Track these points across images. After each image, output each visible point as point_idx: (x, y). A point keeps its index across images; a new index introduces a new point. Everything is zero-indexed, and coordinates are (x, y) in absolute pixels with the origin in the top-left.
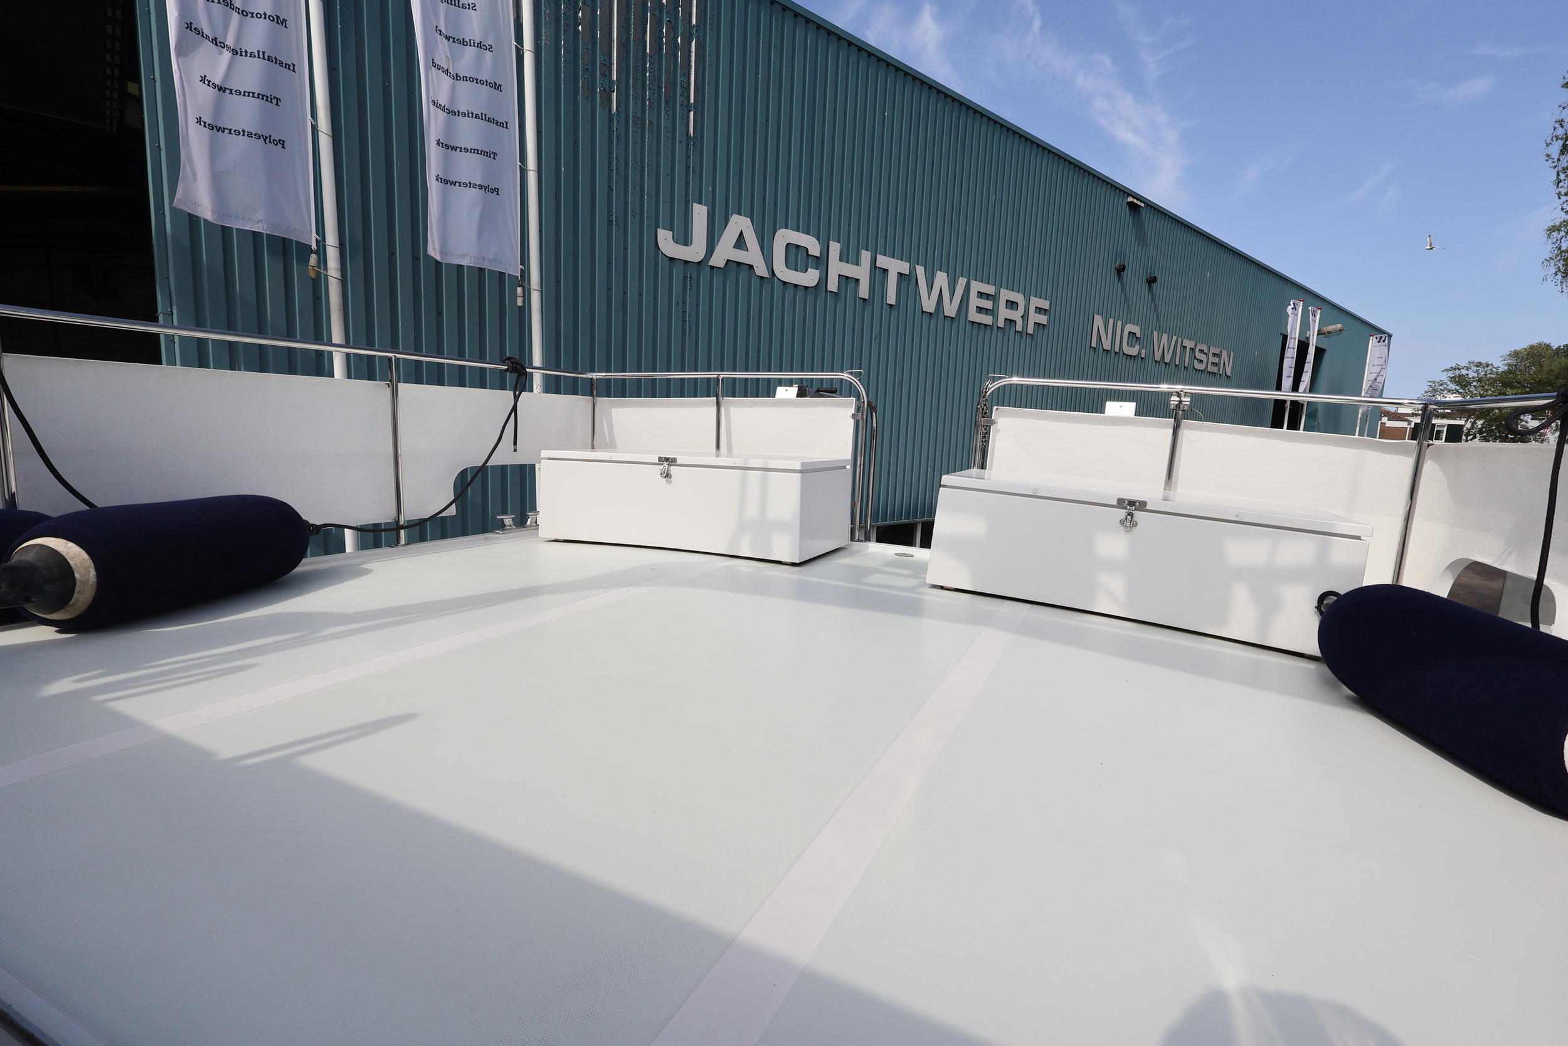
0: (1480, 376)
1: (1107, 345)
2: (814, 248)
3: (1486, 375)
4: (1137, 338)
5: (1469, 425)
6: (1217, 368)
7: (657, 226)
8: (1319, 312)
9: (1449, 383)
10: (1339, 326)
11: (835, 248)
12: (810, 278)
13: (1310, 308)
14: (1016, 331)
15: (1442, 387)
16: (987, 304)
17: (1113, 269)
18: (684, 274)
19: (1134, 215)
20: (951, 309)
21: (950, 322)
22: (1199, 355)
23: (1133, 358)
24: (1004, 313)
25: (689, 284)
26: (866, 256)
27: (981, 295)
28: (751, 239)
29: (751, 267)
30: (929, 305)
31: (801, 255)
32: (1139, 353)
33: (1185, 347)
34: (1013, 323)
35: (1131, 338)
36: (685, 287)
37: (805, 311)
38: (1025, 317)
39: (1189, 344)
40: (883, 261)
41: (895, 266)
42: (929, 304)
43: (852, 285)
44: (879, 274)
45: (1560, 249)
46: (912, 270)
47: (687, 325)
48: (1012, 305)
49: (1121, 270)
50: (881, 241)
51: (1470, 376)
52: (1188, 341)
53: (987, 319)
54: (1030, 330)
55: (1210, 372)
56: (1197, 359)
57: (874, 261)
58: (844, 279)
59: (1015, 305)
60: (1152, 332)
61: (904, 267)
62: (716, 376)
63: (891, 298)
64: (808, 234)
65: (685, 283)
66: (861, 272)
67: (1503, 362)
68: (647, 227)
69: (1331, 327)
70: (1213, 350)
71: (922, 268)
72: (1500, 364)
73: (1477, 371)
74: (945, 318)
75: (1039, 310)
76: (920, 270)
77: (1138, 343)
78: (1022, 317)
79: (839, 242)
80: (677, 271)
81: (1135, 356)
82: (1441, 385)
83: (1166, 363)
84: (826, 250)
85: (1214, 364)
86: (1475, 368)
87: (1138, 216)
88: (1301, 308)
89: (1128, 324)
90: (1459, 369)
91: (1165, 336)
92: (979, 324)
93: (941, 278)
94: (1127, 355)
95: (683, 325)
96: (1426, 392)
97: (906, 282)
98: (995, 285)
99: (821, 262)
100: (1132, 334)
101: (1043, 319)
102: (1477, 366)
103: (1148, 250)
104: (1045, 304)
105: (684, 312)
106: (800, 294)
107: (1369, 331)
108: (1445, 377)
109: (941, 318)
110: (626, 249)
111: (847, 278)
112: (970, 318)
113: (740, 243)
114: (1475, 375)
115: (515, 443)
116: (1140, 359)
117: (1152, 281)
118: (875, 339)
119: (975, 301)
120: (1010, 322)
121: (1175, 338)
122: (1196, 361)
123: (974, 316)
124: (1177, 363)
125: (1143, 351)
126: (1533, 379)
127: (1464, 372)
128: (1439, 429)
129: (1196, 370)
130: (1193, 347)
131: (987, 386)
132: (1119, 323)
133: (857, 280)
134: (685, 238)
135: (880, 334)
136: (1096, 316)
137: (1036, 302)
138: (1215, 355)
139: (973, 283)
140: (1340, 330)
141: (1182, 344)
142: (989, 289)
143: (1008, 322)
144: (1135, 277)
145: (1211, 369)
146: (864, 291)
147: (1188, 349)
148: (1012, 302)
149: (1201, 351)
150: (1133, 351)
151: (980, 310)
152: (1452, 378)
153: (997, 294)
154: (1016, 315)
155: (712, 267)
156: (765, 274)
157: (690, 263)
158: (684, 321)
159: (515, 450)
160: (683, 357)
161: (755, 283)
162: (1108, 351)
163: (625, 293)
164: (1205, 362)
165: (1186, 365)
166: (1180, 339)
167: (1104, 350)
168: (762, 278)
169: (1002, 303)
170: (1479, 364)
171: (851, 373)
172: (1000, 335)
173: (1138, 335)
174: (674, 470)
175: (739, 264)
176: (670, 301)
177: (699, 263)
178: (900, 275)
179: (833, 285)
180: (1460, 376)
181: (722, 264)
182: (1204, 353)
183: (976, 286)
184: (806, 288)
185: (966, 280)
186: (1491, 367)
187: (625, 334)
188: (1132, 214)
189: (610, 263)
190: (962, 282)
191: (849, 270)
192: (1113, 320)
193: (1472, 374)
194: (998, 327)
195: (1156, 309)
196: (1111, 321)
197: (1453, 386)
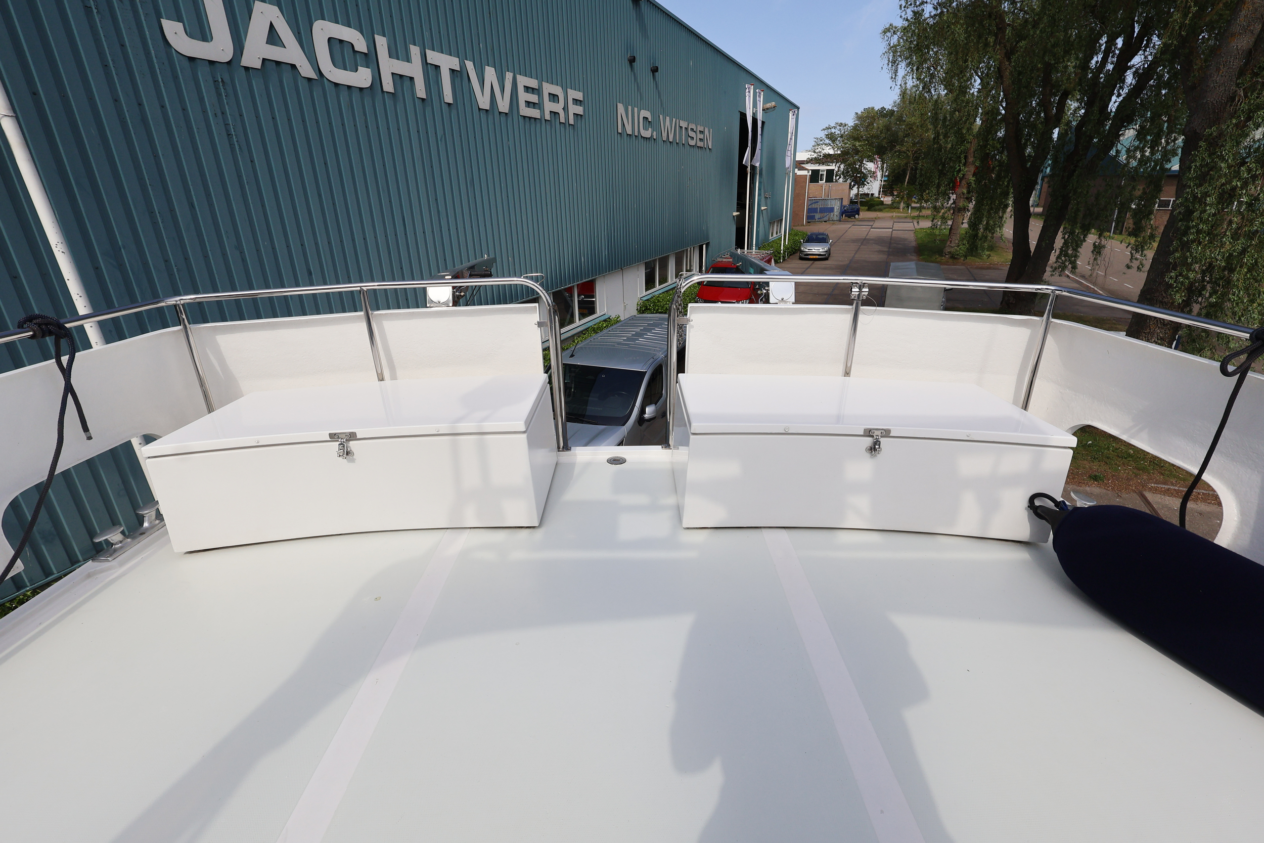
0: (842, 133)
1: (629, 132)
2: (361, 45)
3: (844, 132)
4: (649, 122)
5: (836, 169)
6: (702, 143)
7: (159, 17)
8: (762, 93)
9: (825, 139)
10: (773, 103)
11: (381, 42)
12: (362, 78)
13: (757, 91)
14: (560, 123)
15: (821, 142)
16: (534, 98)
17: (626, 61)
18: (213, 78)
19: (636, 8)
20: (503, 105)
21: (505, 118)
22: (692, 134)
23: (648, 139)
24: (549, 106)
25: (222, 90)
26: (415, 51)
27: (527, 89)
28: (284, 31)
29: (293, 66)
30: (485, 104)
31: (347, 52)
32: (652, 136)
33: (681, 127)
34: (557, 115)
35: (645, 122)
36: (219, 95)
37: (365, 115)
38: (566, 109)
39: (684, 124)
40: (434, 57)
41: (447, 62)
42: (484, 102)
43: (407, 83)
44: (432, 71)
45: (890, 45)
46: (463, 65)
47: (235, 140)
48: (554, 97)
49: (632, 60)
50: (427, 34)
51: (836, 133)
52: (683, 121)
53: (534, 113)
54: (571, 122)
55: (699, 147)
56: (690, 137)
57: (424, 57)
58: (398, 78)
59: (556, 98)
60: (659, 116)
61: (454, 63)
62: (359, 288)
63: (448, 97)
64: (350, 26)
65: (217, 89)
66: (413, 69)
67: (854, 123)
68: (145, 17)
69: (768, 104)
70: (700, 128)
71: (471, 63)
72: (851, 122)
73: (840, 129)
74: (500, 114)
75: (576, 101)
76: (469, 65)
77: (650, 126)
78: (563, 109)
79: (384, 36)
80: (203, 74)
81: (649, 138)
82: (821, 141)
83: (670, 142)
84: (372, 45)
85: (701, 140)
86: (838, 127)
87: (639, 11)
88: (752, 90)
89: (642, 110)
90: (830, 129)
91: (668, 118)
92: (530, 118)
93: (490, 73)
94: (644, 138)
95: (229, 141)
96: (813, 146)
97: (459, 79)
98: (537, 79)
99: (370, 59)
100: (645, 118)
101: (579, 110)
102: (840, 126)
103: (649, 41)
104: (579, 96)
105: (226, 125)
106: (356, 96)
107: (790, 107)
108: (822, 135)
109: (497, 114)
110: (123, 46)
111: (401, 76)
112: (522, 113)
113: (273, 37)
114: (839, 132)
115: (85, 428)
116: (653, 140)
117: (655, 70)
118: (441, 140)
119: (523, 96)
120: (554, 114)
121: (674, 120)
122: (689, 138)
123: (526, 111)
124: (678, 142)
125: (655, 133)
126: (869, 134)
127: (833, 130)
128: (822, 173)
129: (690, 145)
130: (687, 127)
131: (681, 284)
132: (636, 109)
133: (412, 79)
134: (201, 32)
135: (445, 134)
136: (618, 104)
137: (574, 94)
138: (701, 132)
139: (519, 77)
140: (774, 107)
141: (679, 125)
142: (533, 83)
143: (553, 114)
144: (642, 66)
145: (700, 144)
146: (421, 91)
147: (684, 128)
148: (554, 95)
149: (692, 129)
150: (647, 134)
151: (528, 104)
152: (827, 135)
153: (541, 86)
154: (558, 107)
155: (247, 69)
156: (312, 75)
157: (217, 64)
158: (229, 135)
159: (90, 438)
160: (240, 177)
161: (303, 86)
162: (630, 135)
163: (140, 104)
164: (695, 139)
165: (683, 143)
166: (677, 120)
167: (627, 134)
168: (309, 80)
169: (546, 97)
170: (841, 125)
171: (531, 278)
172: (548, 127)
173: (650, 120)
174: (353, 445)
175: (278, 63)
176: (204, 111)
177: (229, 63)
178: (452, 71)
179: (388, 85)
180: (832, 133)
181: (258, 65)
182: (694, 131)
183: (523, 81)
184: (361, 89)
185: (512, 74)
186: (847, 126)
187: (156, 156)
188: (635, 7)
189: (106, 66)
190: (509, 76)
191: (402, 68)
192: (631, 107)
193: (838, 132)
194: (545, 120)
195: (659, 96)
196: (630, 108)
197: (827, 141)
